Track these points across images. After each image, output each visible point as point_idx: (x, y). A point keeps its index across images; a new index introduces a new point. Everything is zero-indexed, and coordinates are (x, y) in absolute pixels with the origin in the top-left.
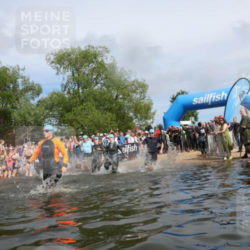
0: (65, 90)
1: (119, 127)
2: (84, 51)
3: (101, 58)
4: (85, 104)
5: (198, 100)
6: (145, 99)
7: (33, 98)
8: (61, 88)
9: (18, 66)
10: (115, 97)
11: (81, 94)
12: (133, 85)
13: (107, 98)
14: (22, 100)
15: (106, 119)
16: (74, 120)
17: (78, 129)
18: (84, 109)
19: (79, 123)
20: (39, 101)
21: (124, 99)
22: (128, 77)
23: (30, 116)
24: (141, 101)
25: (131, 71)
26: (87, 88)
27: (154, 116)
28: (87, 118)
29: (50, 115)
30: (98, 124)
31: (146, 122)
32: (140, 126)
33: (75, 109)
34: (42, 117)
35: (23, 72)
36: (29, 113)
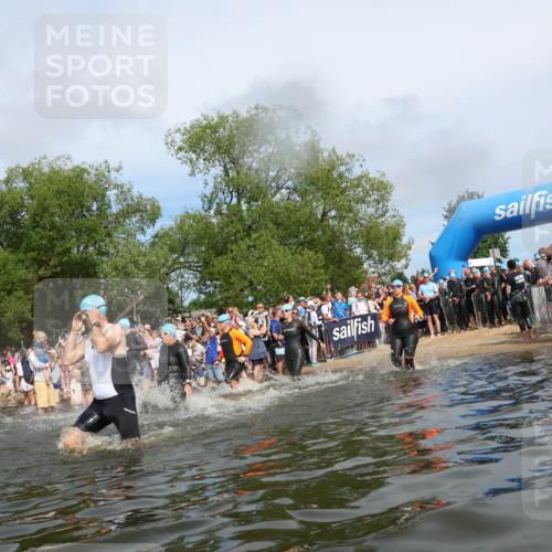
0: (210, 209)
1: (332, 280)
2: (246, 120)
3: (285, 131)
4: (254, 236)
5: (506, 211)
6: (388, 215)
7: (143, 229)
8: (201, 203)
9: (106, 162)
10: (319, 216)
11: (245, 213)
12: (358, 186)
13: (303, 220)
14: (119, 236)
15: (303, 266)
16: (233, 271)
17: (242, 290)
18: (254, 246)
19: (245, 278)
20: (156, 236)
21: (341, 218)
22: (347, 170)
23: (139, 269)
24: (379, 221)
25: (354, 156)
26: (257, 201)
27: (409, 252)
28: (262, 266)
29: (181, 263)
30: (287, 278)
31: (393, 267)
32: (380, 276)
33: (234, 247)
34: (164, 270)
35: (117, 175)
36: (136, 263)
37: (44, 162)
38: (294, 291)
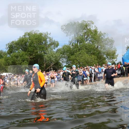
0: (70, 44)
1: (98, 63)
2: (80, 24)
3: (89, 27)
4: (81, 51)
6: (113, 48)
7: (55, 48)
9: (47, 32)
10: (96, 47)
11: (79, 46)
12: (106, 41)
13: (92, 48)
14: (49, 49)
15: (92, 59)
16: (75, 59)
17: (77, 64)
18: (80, 54)
19: (78, 61)
20: (57, 50)
21: (101, 48)
22: (104, 37)
24: (110, 49)
25: (105, 33)
26: (82, 43)
28: (82, 58)
29: (63, 57)
30: (87, 61)
31: (113, 60)
33: (76, 53)
34: (59, 58)
35: (49, 35)
36: (53, 56)
37: (33, 32)
38: (89, 65)
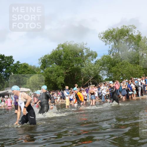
0: (111, 54)
1: (145, 73)
2: (121, 30)
3: (131, 32)
4: (123, 61)
8: (108, 52)
11: (120, 55)
13: (136, 57)
14: (86, 62)
15: (137, 69)
16: (117, 71)
17: (119, 76)
18: (123, 64)
19: (120, 73)
20: (96, 61)
26: (123, 52)
28: (125, 69)
29: (103, 69)
30: (132, 73)
33: (117, 64)
34: (98, 70)
35: (86, 46)
36: (91, 69)
37: (67, 43)
